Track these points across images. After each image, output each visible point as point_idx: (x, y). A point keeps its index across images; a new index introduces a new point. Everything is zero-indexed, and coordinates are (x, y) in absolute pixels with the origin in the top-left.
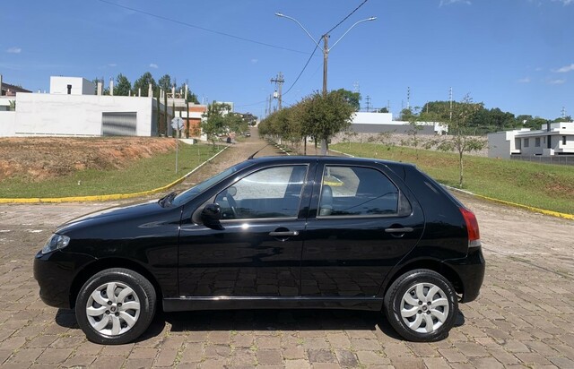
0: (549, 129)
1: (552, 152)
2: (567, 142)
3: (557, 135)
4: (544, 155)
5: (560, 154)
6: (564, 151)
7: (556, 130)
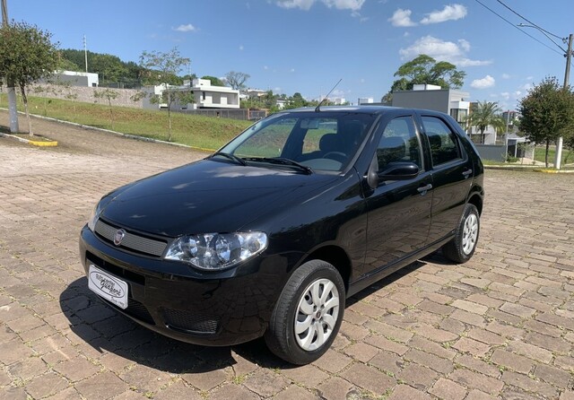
0: (191, 85)
1: (195, 106)
2: (206, 97)
3: (199, 91)
4: (189, 109)
5: (201, 108)
6: (205, 105)
7: (197, 86)
